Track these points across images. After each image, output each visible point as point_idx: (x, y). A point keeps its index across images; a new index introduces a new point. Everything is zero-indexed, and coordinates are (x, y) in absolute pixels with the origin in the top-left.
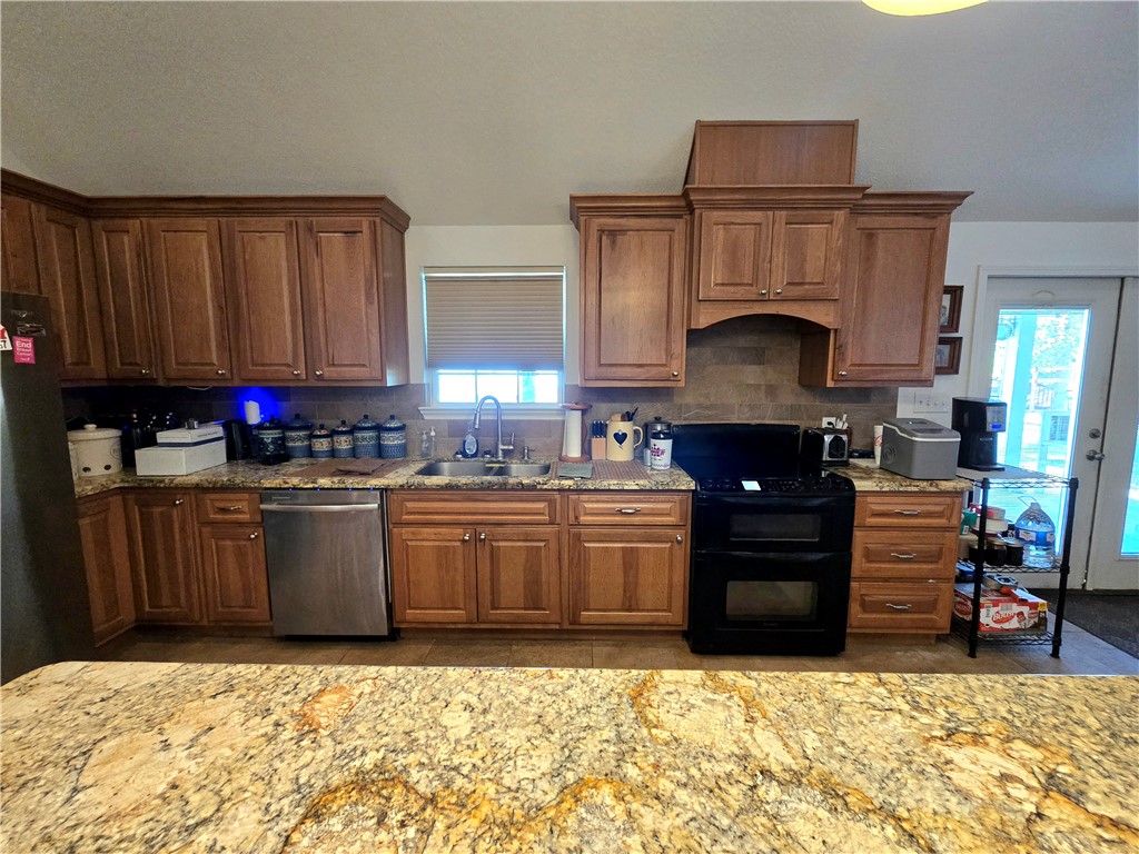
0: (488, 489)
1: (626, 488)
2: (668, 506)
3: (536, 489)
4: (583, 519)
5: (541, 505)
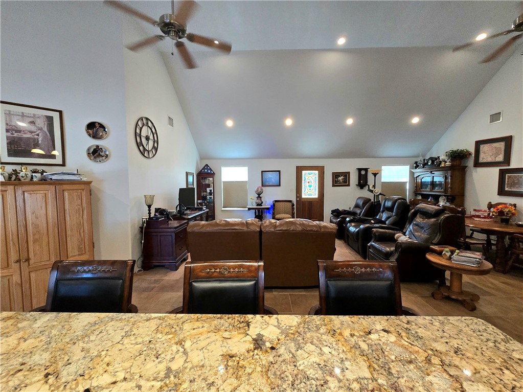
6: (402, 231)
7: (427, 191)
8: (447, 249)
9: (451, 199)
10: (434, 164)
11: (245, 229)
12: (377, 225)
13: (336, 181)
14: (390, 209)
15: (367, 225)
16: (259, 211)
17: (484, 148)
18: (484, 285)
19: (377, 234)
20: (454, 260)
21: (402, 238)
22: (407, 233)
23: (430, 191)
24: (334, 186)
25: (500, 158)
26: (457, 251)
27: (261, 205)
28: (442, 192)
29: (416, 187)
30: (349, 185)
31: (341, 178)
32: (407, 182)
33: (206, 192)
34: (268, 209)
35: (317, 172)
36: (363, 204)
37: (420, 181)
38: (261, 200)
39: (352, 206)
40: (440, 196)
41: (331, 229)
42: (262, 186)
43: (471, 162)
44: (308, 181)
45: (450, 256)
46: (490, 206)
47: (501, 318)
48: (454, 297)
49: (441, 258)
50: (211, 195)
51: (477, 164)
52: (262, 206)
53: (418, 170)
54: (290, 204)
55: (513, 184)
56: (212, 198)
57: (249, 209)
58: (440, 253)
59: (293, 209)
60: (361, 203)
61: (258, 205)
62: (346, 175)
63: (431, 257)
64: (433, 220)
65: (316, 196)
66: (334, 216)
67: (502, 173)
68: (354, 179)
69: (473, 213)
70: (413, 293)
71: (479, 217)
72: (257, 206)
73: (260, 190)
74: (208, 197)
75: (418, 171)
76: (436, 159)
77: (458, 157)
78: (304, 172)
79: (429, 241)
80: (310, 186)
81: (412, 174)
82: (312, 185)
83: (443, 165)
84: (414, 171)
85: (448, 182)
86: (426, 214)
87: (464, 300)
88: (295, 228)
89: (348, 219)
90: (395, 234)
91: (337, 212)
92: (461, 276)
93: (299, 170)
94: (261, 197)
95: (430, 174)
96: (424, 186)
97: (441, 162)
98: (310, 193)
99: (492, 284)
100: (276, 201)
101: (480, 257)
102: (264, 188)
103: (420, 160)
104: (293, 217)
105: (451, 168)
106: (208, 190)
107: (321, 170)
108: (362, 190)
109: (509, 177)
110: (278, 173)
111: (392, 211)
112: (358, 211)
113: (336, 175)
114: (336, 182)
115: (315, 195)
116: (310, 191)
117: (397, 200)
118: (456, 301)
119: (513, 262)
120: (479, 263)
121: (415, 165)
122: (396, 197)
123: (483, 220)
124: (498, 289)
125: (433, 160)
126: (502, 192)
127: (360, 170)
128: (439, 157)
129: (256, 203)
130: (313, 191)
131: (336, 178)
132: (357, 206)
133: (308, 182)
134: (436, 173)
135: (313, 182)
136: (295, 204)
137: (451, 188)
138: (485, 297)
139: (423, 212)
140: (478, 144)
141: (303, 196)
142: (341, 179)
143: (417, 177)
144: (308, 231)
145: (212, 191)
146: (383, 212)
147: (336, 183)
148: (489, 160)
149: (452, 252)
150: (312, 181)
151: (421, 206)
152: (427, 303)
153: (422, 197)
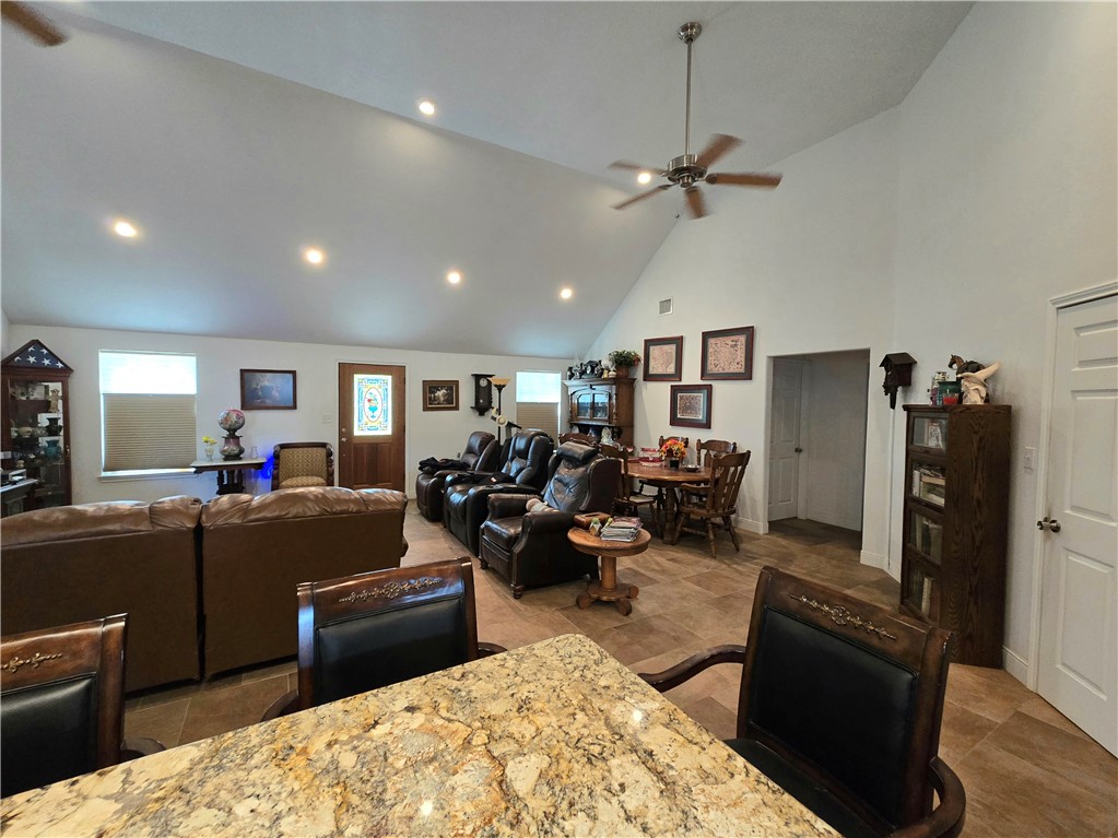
6: (539, 494)
7: (585, 419)
8: (596, 519)
9: (617, 433)
10: (592, 371)
11: (145, 527)
12: (499, 486)
13: (430, 398)
14: (522, 454)
15: (481, 488)
16: (231, 473)
17: (655, 351)
18: (647, 568)
19: (496, 504)
20: (604, 536)
21: (537, 507)
22: (546, 497)
23: (591, 419)
24: (426, 409)
25: (671, 370)
26: (610, 519)
27: (237, 457)
28: (605, 421)
29: (571, 412)
30: (457, 408)
31: (440, 394)
32: (557, 404)
33: (35, 423)
34: (259, 466)
35: (389, 378)
36: (480, 445)
37: (576, 401)
38: (238, 444)
39: (463, 450)
40: (603, 427)
41: (391, 503)
42: (245, 406)
43: (639, 373)
44: (369, 397)
45: (600, 528)
46: (662, 442)
47: (659, 616)
48: (605, 598)
49: (588, 535)
50: (57, 434)
51: (648, 377)
52: (240, 459)
53: (573, 382)
54: (322, 452)
55: (686, 409)
56: (61, 444)
57: (200, 470)
58: (586, 527)
59: (330, 463)
60: (476, 443)
61: (227, 458)
62: (452, 387)
63: (576, 537)
64: (581, 469)
65: (388, 431)
66: (426, 473)
67: (675, 390)
68: (466, 396)
69: (642, 454)
70: (550, 605)
71: (646, 460)
72: (225, 459)
73: (234, 417)
74: (43, 441)
75: (574, 385)
76: (599, 365)
77: (624, 362)
78: (357, 377)
79: (574, 507)
80: (373, 409)
81: (565, 388)
82: (379, 407)
83: (605, 376)
84: (568, 383)
85: (613, 404)
86: (574, 461)
87: (618, 600)
88: (300, 510)
89: (449, 478)
90: (526, 501)
91: (430, 465)
92: (615, 560)
93: (346, 372)
94: (238, 438)
95: (589, 391)
96: (582, 411)
97: (603, 370)
98: (373, 424)
99: (657, 563)
100: (283, 446)
101: (635, 526)
102: (248, 415)
103: (575, 364)
104: (330, 483)
105: (615, 381)
106: (43, 420)
107: (399, 374)
108: (481, 419)
109: (681, 397)
110: (290, 376)
111: (526, 458)
112: (472, 460)
113: (430, 387)
114: (432, 401)
115: (384, 428)
116: (373, 419)
117: (533, 436)
118: (608, 603)
119: (683, 526)
120: (633, 535)
121: (569, 373)
122: (533, 431)
123: (652, 464)
124: (663, 571)
125: (594, 365)
126: (674, 421)
127: (478, 377)
128: (602, 362)
129: (223, 452)
130: (381, 419)
131: (431, 392)
132: (470, 451)
133: (369, 401)
134: (599, 388)
135: (379, 401)
136: (336, 451)
137: (617, 414)
138: (646, 588)
139: (571, 457)
140: (649, 343)
141: (357, 432)
142: (440, 396)
143: (572, 395)
144: (335, 513)
145: (60, 423)
146: (512, 459)
147: (430, 404)
148: (660, 370)
149: (603, 522)
150: (378, 397)
151: (569, 447)
152: (568, 618)
153: (580, 431)
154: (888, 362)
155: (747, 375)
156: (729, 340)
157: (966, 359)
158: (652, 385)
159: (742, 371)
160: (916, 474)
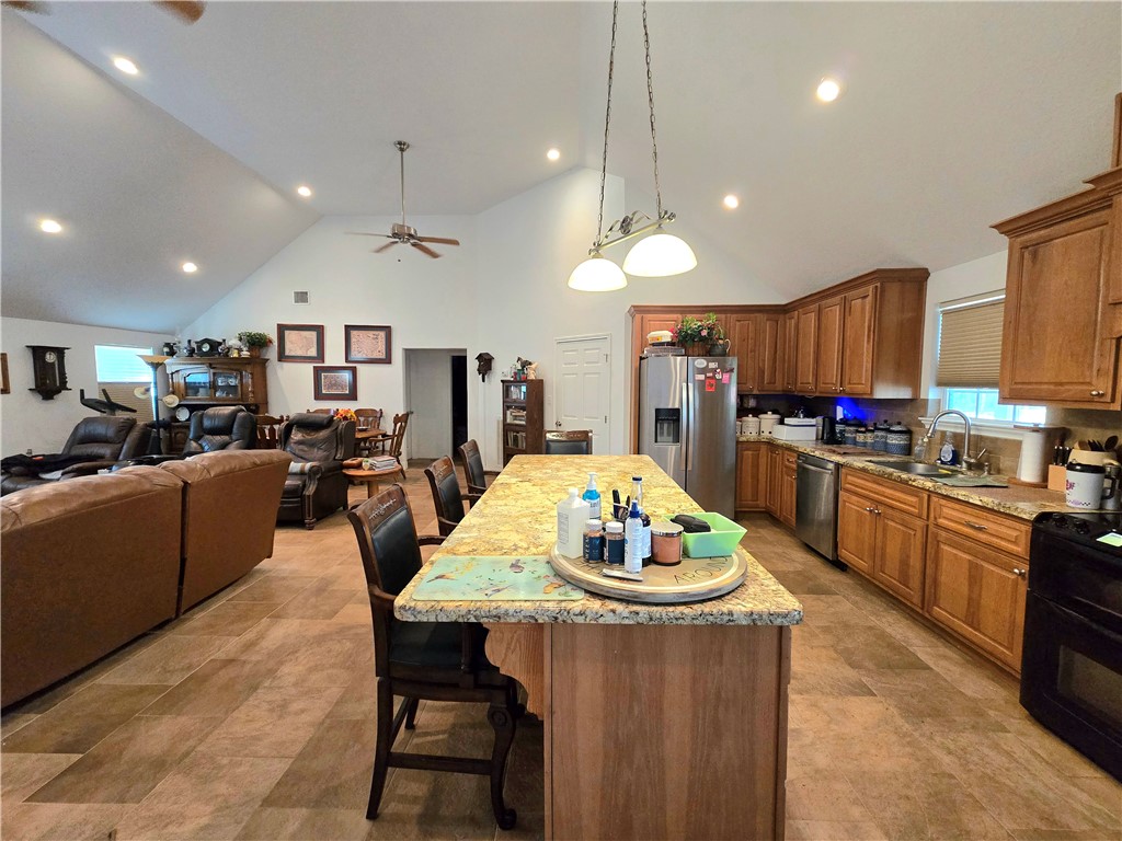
0: (882, 476)
1: (971, 501)
2: (1015, 534)
3: (907, 484)
4: (941, 521)
5: (913, 499)
17: (290, 336)
23: (211, 399)
25: (313, 352)
30: (6, 390)
32: (149, 383)
37: (182, 381)
43: (272, 353)
49: (361, 471)
51: (282, 357)
53: (175, 360)
55: (331, 385)
58: (359, 466)
64: (324, 432)
67: (317, 371)
75: (175, 363)
76: (220, 344)
83: (233, 355)
85: (247, 383)
86: (310, 426)
97: (229, 349)
108: (49, 404)
109: (327, 377)
112: (105, 450)
117: (235, 413)
121: (166, 350)
125: (213, 343)
126: (318, 396)
127: (38, 352)
128: (224, 340)
132: (88, 440)
134: (223, 367)
137: (253, 393)
140: (282, 329)
143: (172, 374)
146: (199, 438)
148: (299, 353)
154: (480, 357)
155: (388, 360)
156: (371, 334)
157: (524, 359)
158: (287, 366)
159: (384, 357)
160: (508, 412)
